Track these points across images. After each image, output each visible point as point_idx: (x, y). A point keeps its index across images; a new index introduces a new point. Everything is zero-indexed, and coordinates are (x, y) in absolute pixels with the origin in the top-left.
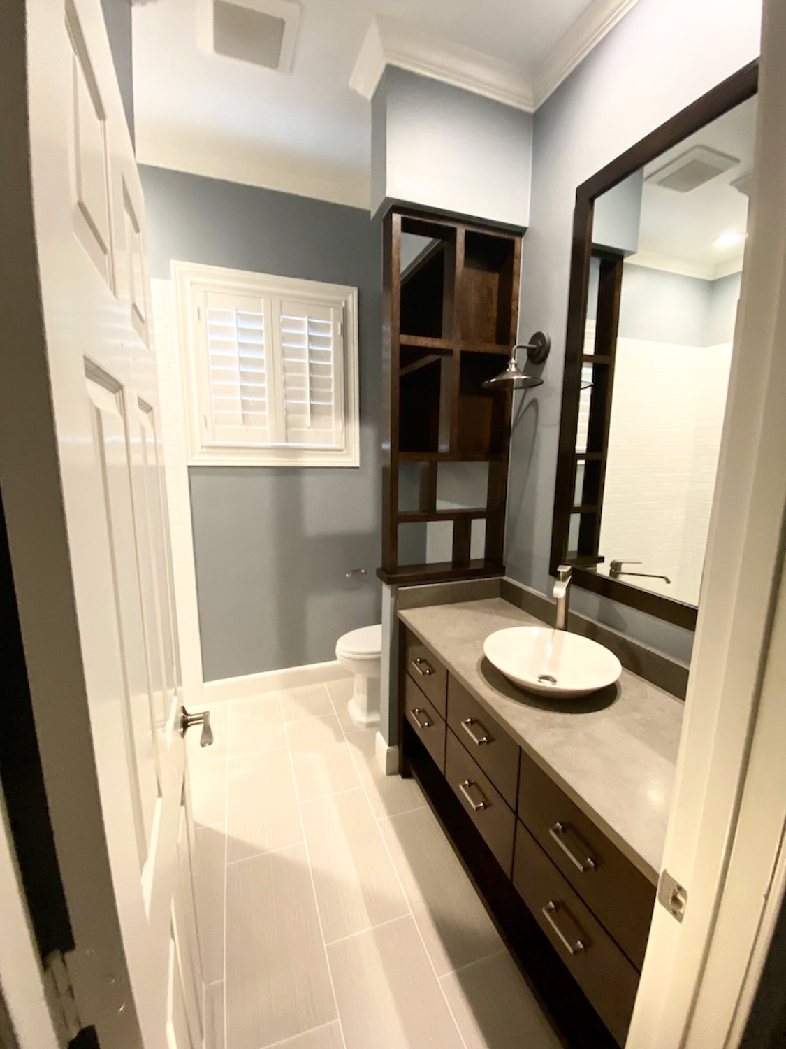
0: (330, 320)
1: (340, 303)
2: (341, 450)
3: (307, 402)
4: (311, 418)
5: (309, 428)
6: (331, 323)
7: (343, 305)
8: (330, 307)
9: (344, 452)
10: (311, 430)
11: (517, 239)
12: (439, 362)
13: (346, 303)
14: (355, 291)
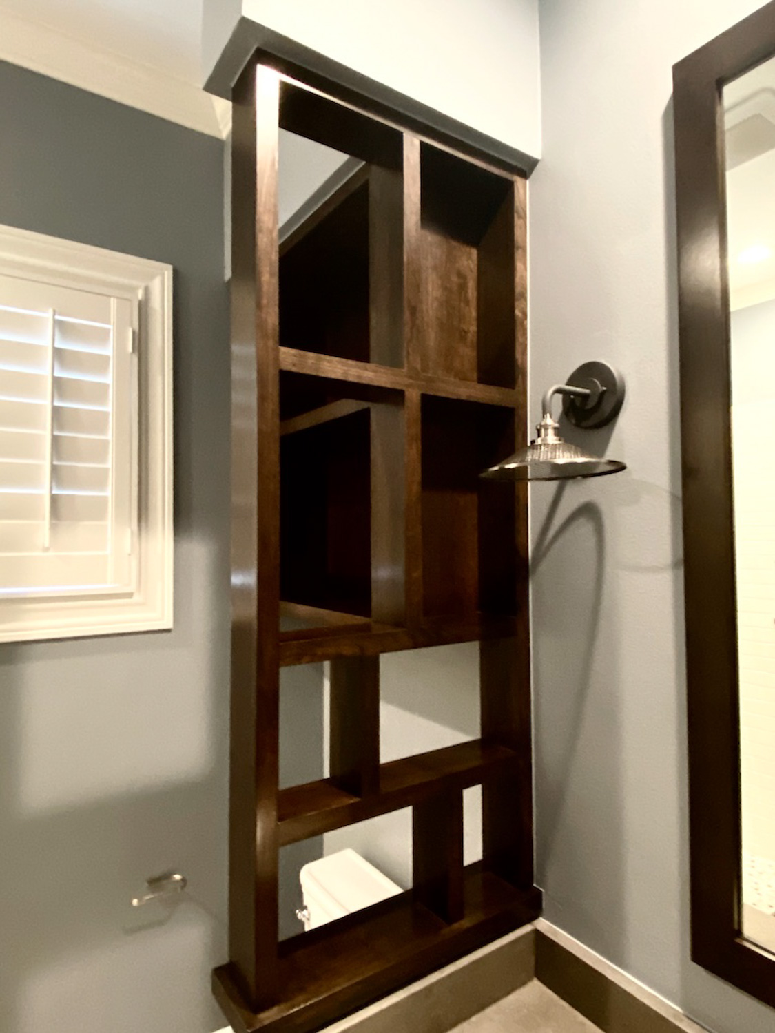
0: (108, 323)
1: (133, 289)
2: (130, 595)
3: (44, 490)
4: (53, 527)
5: (46, 550)
6: (110, 327)
7: (140, 294)
8: (110, 296)
9: (136, 598)
10: (51, 553)
11: (518, 181)
12: (364, 416)
13: (147, 291)
14: (167, 271)
